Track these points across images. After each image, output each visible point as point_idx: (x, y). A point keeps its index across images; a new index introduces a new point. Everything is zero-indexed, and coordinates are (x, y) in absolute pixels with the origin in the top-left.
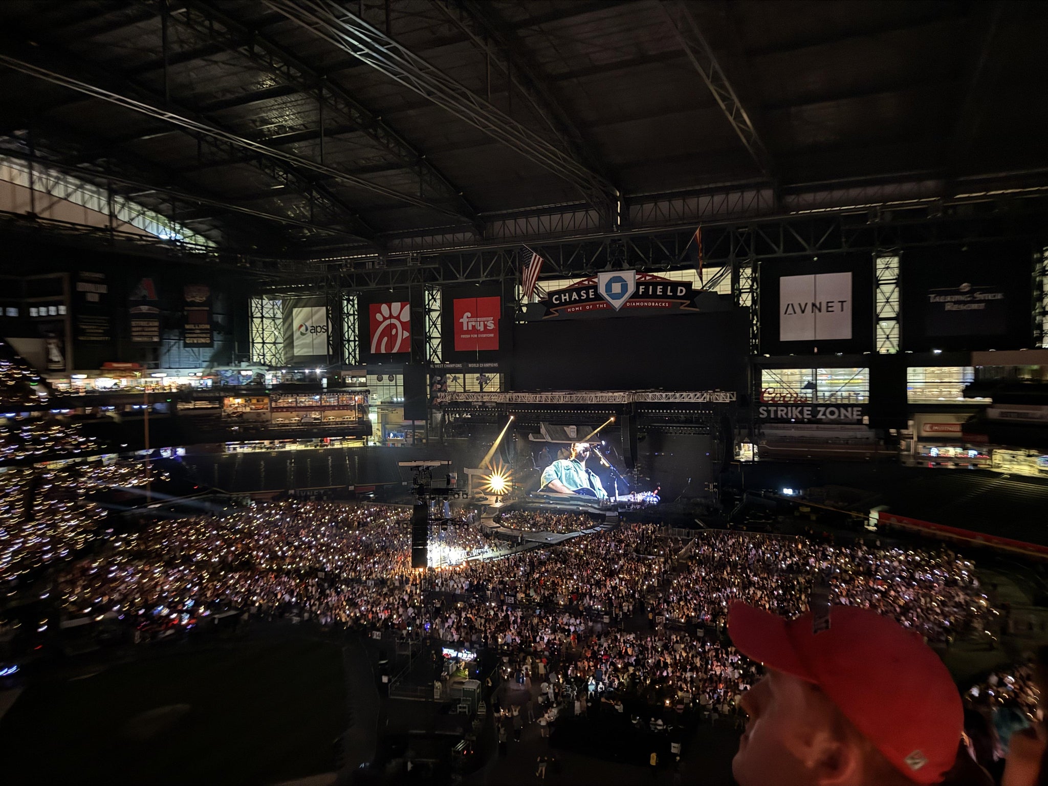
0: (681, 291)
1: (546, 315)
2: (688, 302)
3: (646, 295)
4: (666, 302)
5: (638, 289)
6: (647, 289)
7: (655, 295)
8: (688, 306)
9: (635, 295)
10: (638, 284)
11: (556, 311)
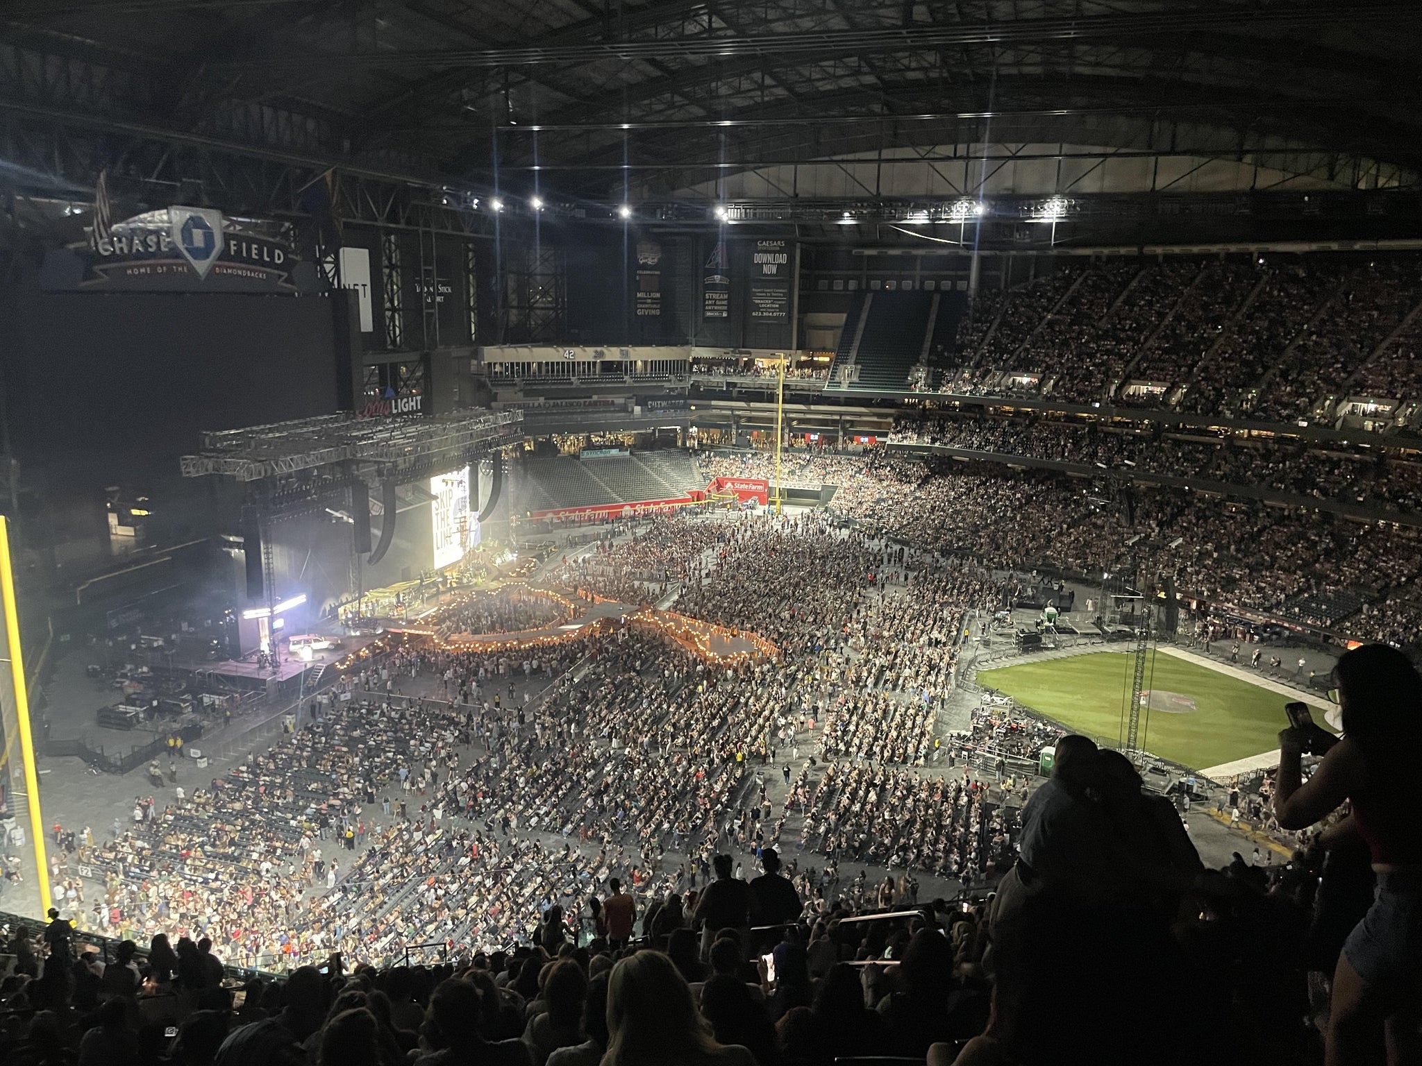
0: (279, 259)
1: (85, 278)
2: (285, 275)
3: (238, 257)
4: (263, 272)
5: (227, 245)
6: (239, 246)
7: (249, 260)
8: (286, 281)
9: (224, 255)
10: (227, 237)
11: (104, 271)
